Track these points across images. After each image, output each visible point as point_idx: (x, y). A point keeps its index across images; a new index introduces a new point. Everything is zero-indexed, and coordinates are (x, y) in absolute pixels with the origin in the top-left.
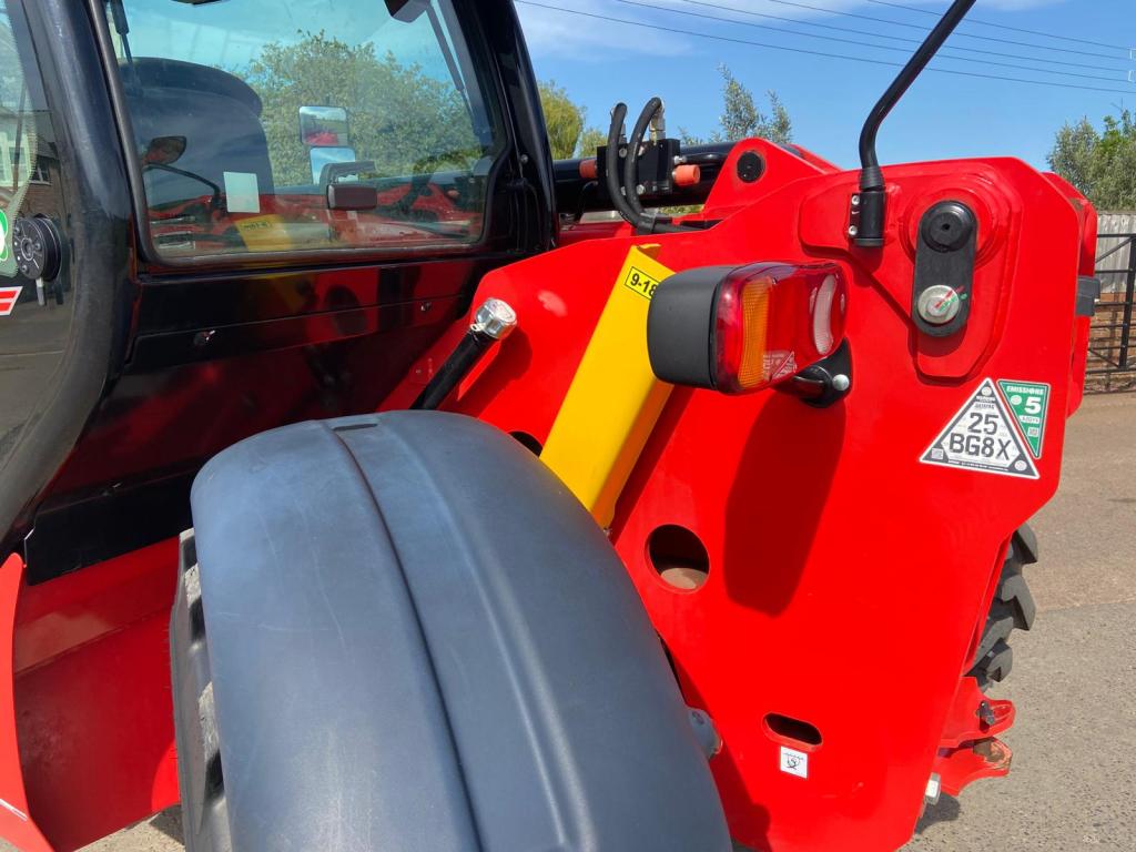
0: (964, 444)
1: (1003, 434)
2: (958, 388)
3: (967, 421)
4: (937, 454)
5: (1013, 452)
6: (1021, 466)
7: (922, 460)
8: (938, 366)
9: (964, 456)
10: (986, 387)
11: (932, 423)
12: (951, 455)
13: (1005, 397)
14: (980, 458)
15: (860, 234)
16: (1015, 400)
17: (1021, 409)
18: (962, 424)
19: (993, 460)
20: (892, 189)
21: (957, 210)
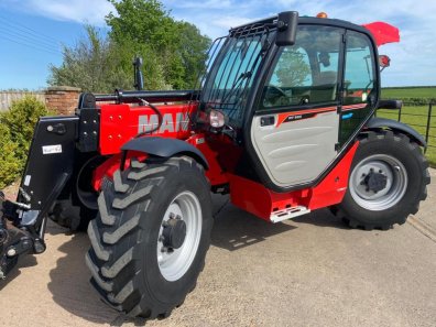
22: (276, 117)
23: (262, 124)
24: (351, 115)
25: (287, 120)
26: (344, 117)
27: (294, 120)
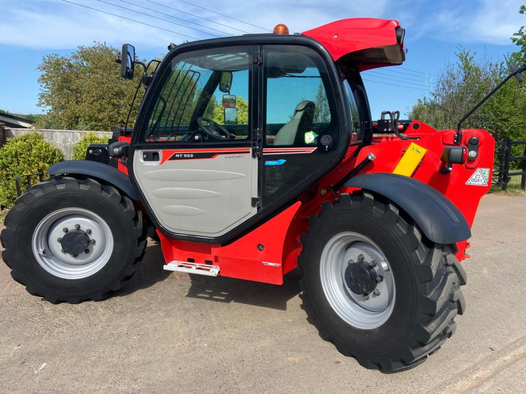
0: (474, 180)
1: (481, 178)
2: (473, 170)
3: (475, 176)
4: (469, 182)
5: (483, 181)
6: (484, 184)
7: (466, 184)
8: (470, 166)
9: (474, 183)
10: (478, 170)
11: (468, 175)
12: (472, 183)
13: (482, 171)
14: (477, 183)
15: (457, 141)
16: (484, 172)
17: (484, 173)
18: (474, 177)
19: (479, 183)
20: (463, 134)
21: (475, 138)
22: (161, 152)
23: (145, 159)
24: (283, 161)
25: (174, 158)
26: (268, 163)
27: (183, 158)
